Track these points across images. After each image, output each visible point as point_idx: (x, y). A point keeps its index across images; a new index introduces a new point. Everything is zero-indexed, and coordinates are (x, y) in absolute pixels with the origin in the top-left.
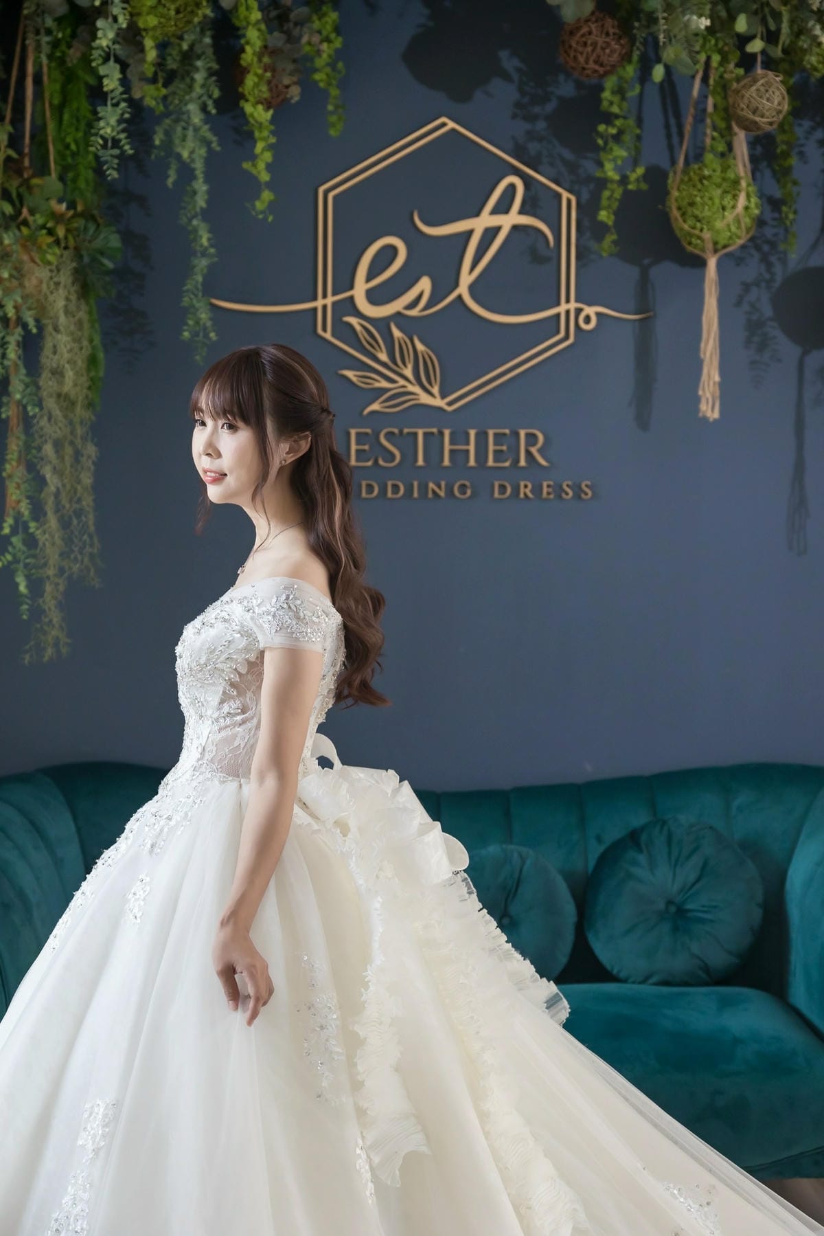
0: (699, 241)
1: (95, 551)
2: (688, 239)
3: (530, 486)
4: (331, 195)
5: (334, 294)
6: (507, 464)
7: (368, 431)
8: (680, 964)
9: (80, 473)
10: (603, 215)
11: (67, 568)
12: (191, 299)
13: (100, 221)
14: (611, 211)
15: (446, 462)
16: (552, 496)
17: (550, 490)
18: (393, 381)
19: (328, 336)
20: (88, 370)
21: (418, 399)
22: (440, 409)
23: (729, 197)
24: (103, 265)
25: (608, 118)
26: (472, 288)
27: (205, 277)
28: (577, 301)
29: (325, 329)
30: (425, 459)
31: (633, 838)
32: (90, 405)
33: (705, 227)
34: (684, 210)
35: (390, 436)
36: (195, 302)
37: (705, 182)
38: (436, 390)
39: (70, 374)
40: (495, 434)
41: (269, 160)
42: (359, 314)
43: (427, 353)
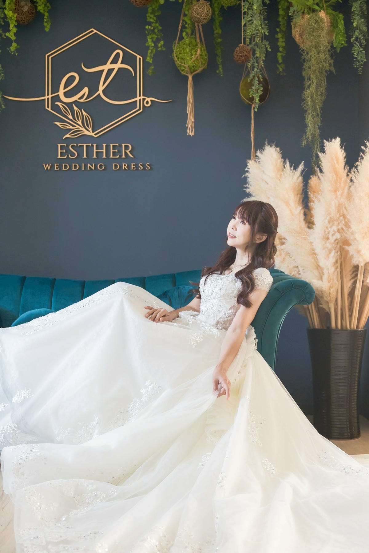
0: (184, 69)
2: (181, 68)
3: (126, 165)
4: (50, 57)
5: (51, 94)
7: (65, 145)
10: (148, 59)
14: (151, 58)
15: (95, 157)
16: (135, 169)
17: (134, 167)
18: (74, 126)
19: (49, 109)
21: (84, 133)
22: (92, 136)
23: (194, 50)
25: (150, 24)
26: (104, 91)
28: (143, 96)
29: (48, 107)
30: (86, 156)
31: (164, 294)
34: (178, 57)
35: (72, 147)
38: (90, 129)
40: (113, 146)
41: (15, 32)
42: (61, 101)
43: (87, 115)
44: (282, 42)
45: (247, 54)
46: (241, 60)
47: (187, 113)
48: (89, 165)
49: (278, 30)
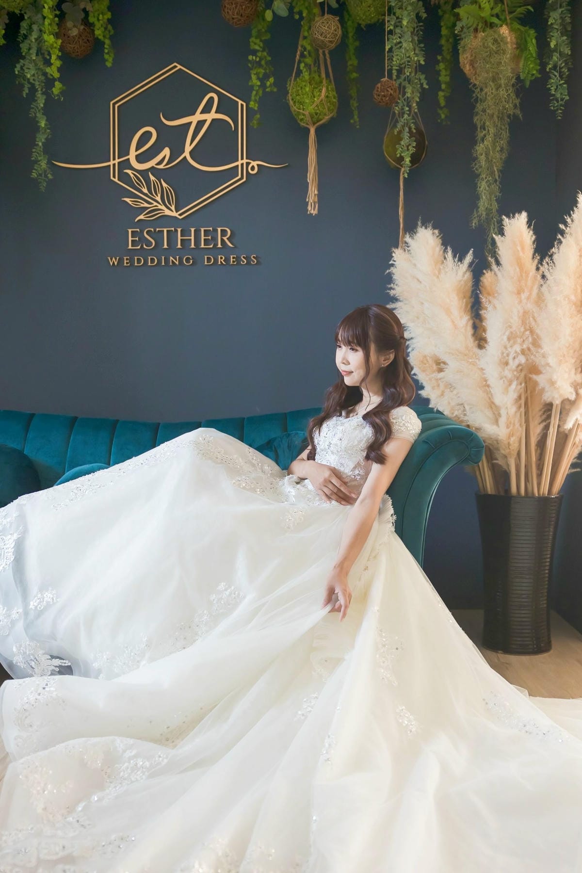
0: (304, 117)
2: (299, 116)
3: (224, 258)
4: (116, 106)
5: (118, 158)
6: (211, 246)
7: (138, 230)
10: (252, 105)
12: (37, 156)
14: (256, 102)
15: (179, 246)
16: (235, 263)
17: (235, 260)
18: (152, 204)
19: (116, 180)
21: (164, 213)
22: (176, 217)
23: (317, 90)
25: (254, 52)
26: (191, 153)
27: (44, 145)
28: (247, 159)
29: (114, 177)
30: (168, 245)
34: (295, 100)
35: (148, 233)
36: (39, 158)
38: (173, 208)
40: (205, 230)
41: (59, 66)
42: (132, 168)
43: (168, 188)
44: (446, 76)
45: (392, 92)
46: (384, 102)
47: (307, 181)
48: (171, 258)
49: (439, 58)
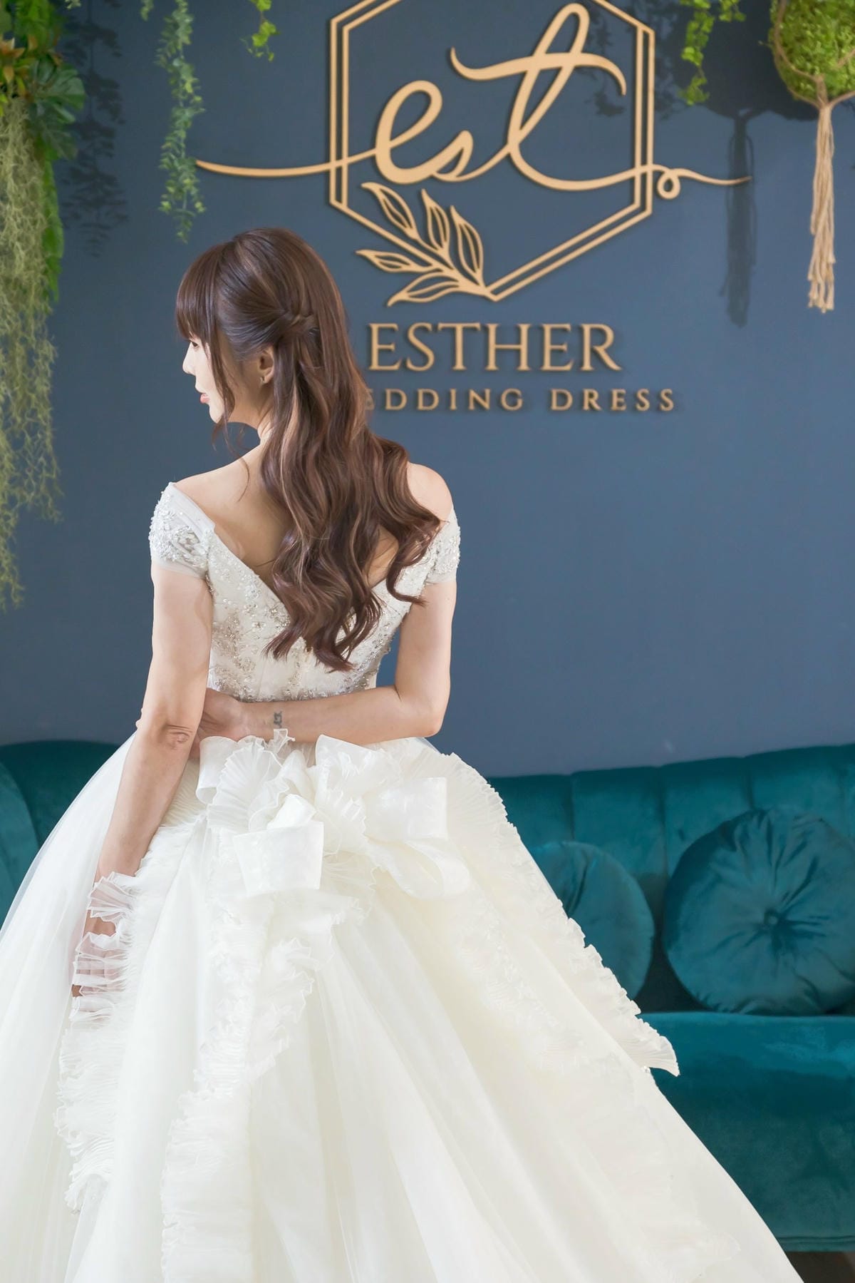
0: (809, 86)
1: (54, 476)
2: (796, 83)
3: (596, 395)
4: (346, 29)
5: (351, 154)
6: (568, 367)
7: (395, 326)
8: (783, 988)
9: (35, 379)
10: (689, 53)
11: (18, 497)
12: (171, 160)
13: (57, 61)
14: (698, 48)
15: (492, 366)
16: (623, 408)
17: (622, 400)
18: (426, 264)
19: (343, 206)
20: (44, 250)
21: (457, 286)
22: (484, 298)
24: (61, 116)
26: (524, 146)
27: (188, 132)
28: (655, 162)
29: (339, 199)
30: (464, 363)
31: (725, 834)
32: (46, 294)
33: (817, 68)
34: (790, 46)
35: (421, 332)
36: (176, 164)
37: (818, 11)
38: (478, 275)
39: (21, 254)
40: (553, 330)
42: (382, 179)
43: (468, 228)
47: (811, 232)
48: (473, 394)
